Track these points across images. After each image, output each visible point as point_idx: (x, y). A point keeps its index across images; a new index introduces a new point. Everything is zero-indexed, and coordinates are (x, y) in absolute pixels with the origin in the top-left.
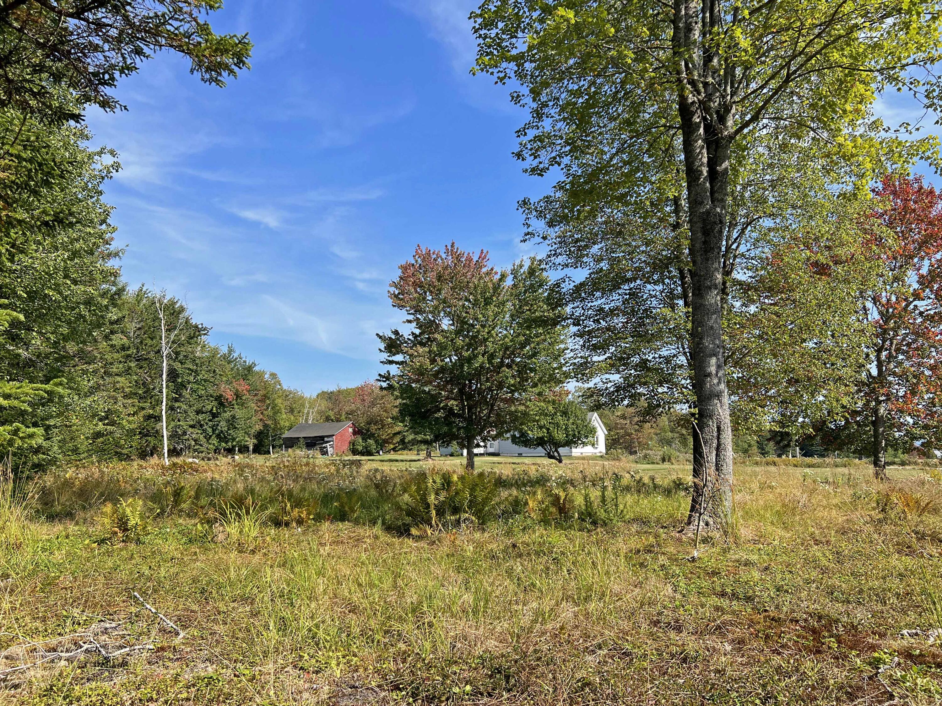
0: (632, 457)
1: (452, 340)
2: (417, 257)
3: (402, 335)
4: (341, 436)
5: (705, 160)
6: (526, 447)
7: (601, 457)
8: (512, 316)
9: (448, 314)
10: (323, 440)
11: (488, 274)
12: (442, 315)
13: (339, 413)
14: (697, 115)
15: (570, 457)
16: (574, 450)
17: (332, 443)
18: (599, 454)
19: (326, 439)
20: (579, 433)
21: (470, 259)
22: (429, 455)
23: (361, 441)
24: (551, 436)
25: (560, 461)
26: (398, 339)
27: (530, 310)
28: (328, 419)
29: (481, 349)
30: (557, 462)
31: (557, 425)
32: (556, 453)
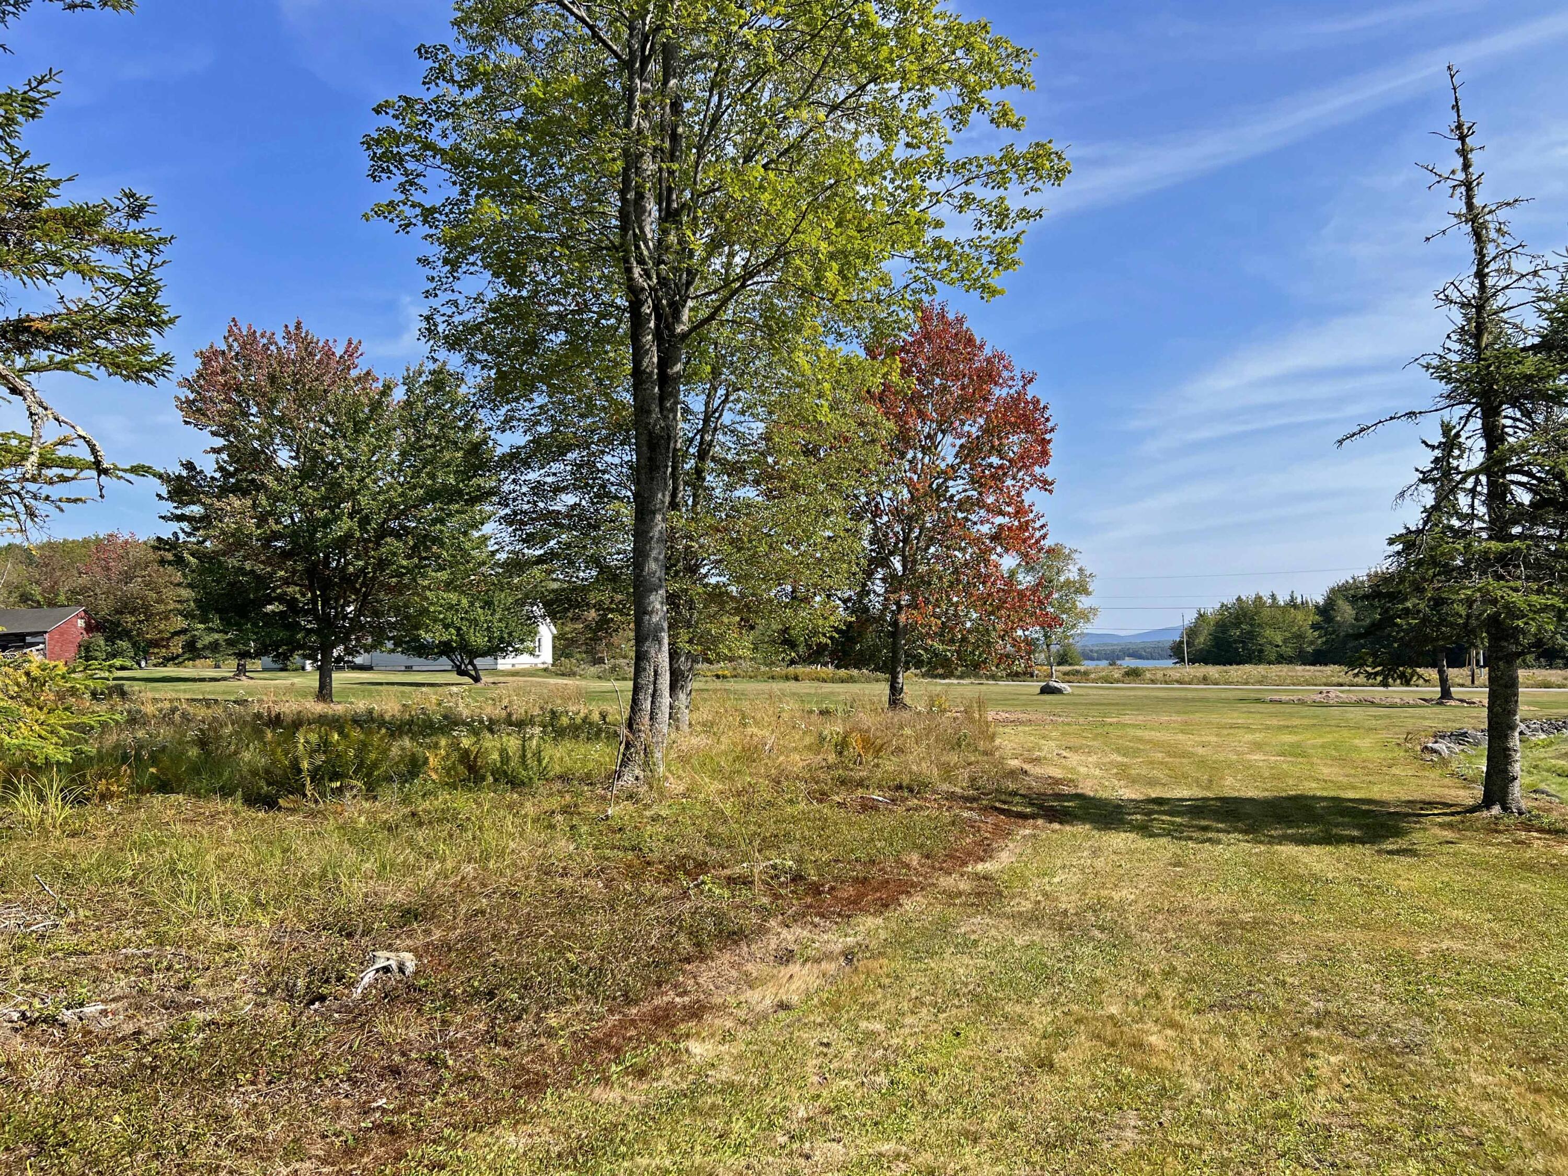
0: (593, 670)
1: (295, 488)
2: (231, 340)
3: (202, 471)
4: (62, 634)
5: (655, 360)
6: (420, 657)
7: (545, 670)
8: (403, 454)
9: (288, 440)
10: (24, 640)
11: (358, 380)
12: (277, 441)
13: (53, 589)
14: (646, 305)
15: (494, 671)
16: (500, 661)
17: (41, 646)
18: (542, 666)
19: (29, 639)
20: (510, 634)
21: (329, 354)
22: (241, 670)
23: (102, 643)
24: (463, 639)
25: (477, 679)
26: (194, 478)
27: (433, 446)
28: (25, 598)
29: (347, 506)
30: (471, 681)
31: (475, 622)
32: (470, 667)
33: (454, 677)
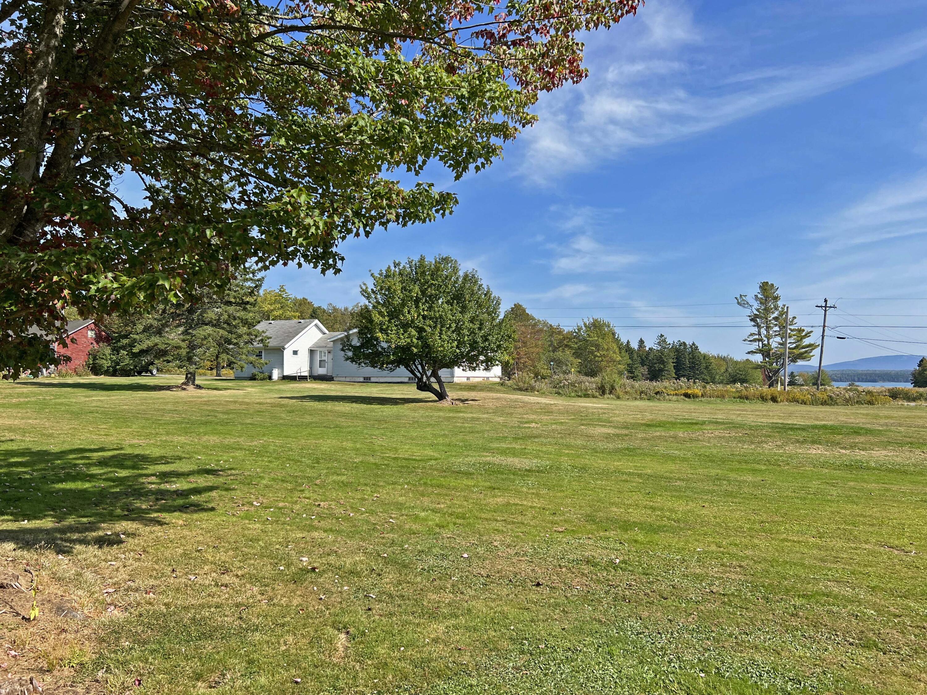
4: (71, 343)
6: (375, 366)
22: (190, 379)
23: (108, 352)
24: (425, 343)
25: (441, 396)
30: (433, 397)
31: (440, 321)
32: (433, 379)
33: (412, 391)
